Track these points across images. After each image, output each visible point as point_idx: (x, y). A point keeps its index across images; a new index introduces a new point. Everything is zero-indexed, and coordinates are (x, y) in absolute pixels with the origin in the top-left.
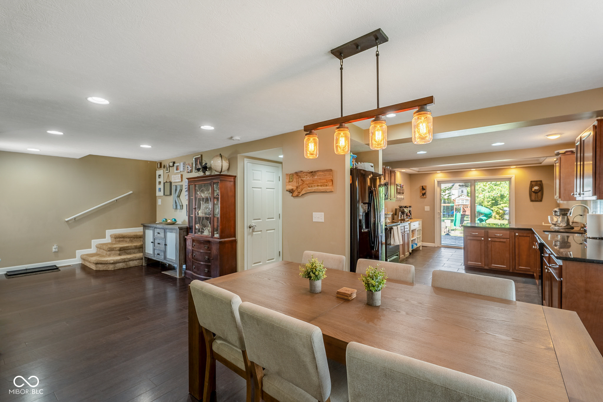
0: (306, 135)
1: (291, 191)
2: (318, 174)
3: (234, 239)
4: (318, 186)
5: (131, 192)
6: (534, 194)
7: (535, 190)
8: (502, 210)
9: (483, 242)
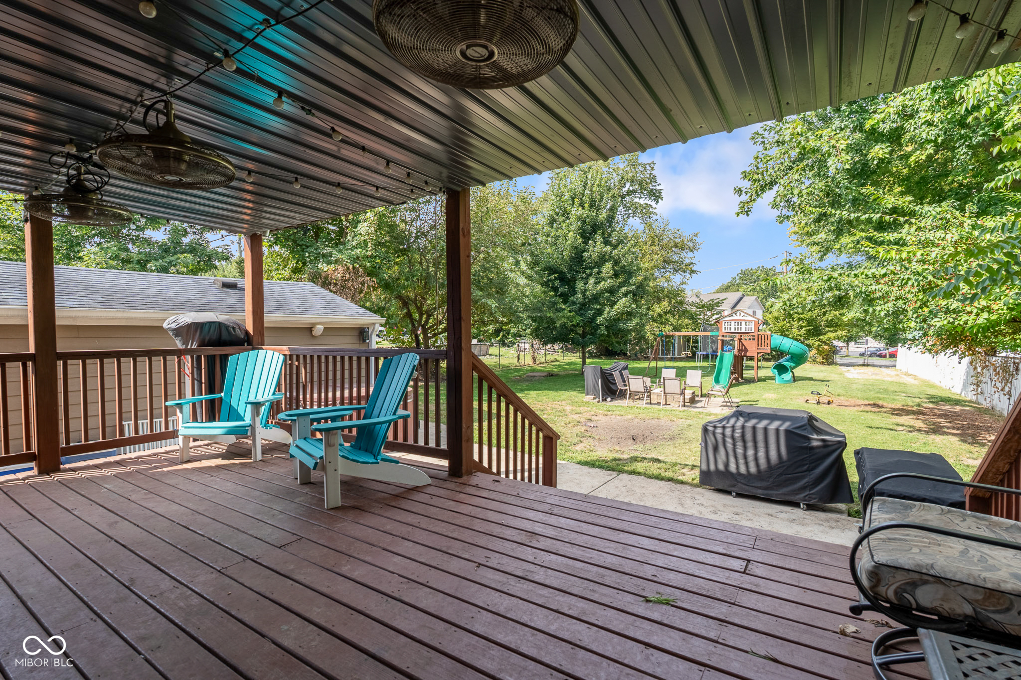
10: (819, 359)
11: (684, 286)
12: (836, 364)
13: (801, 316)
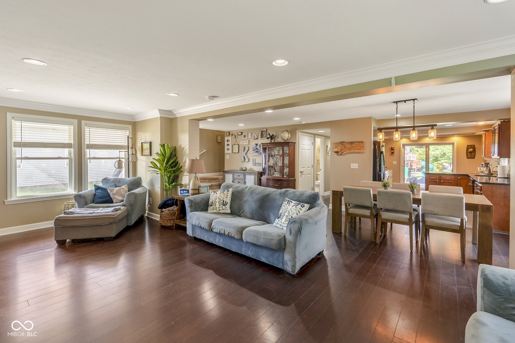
0: (379, 132)
1: (337, 152)
2: (355, 143)
3: (294, 178)
4: (355, 150)
5: (205, 151)
6: (469, 154)
7: (470, 151)
8: (441, 165)
9: (438, 182)
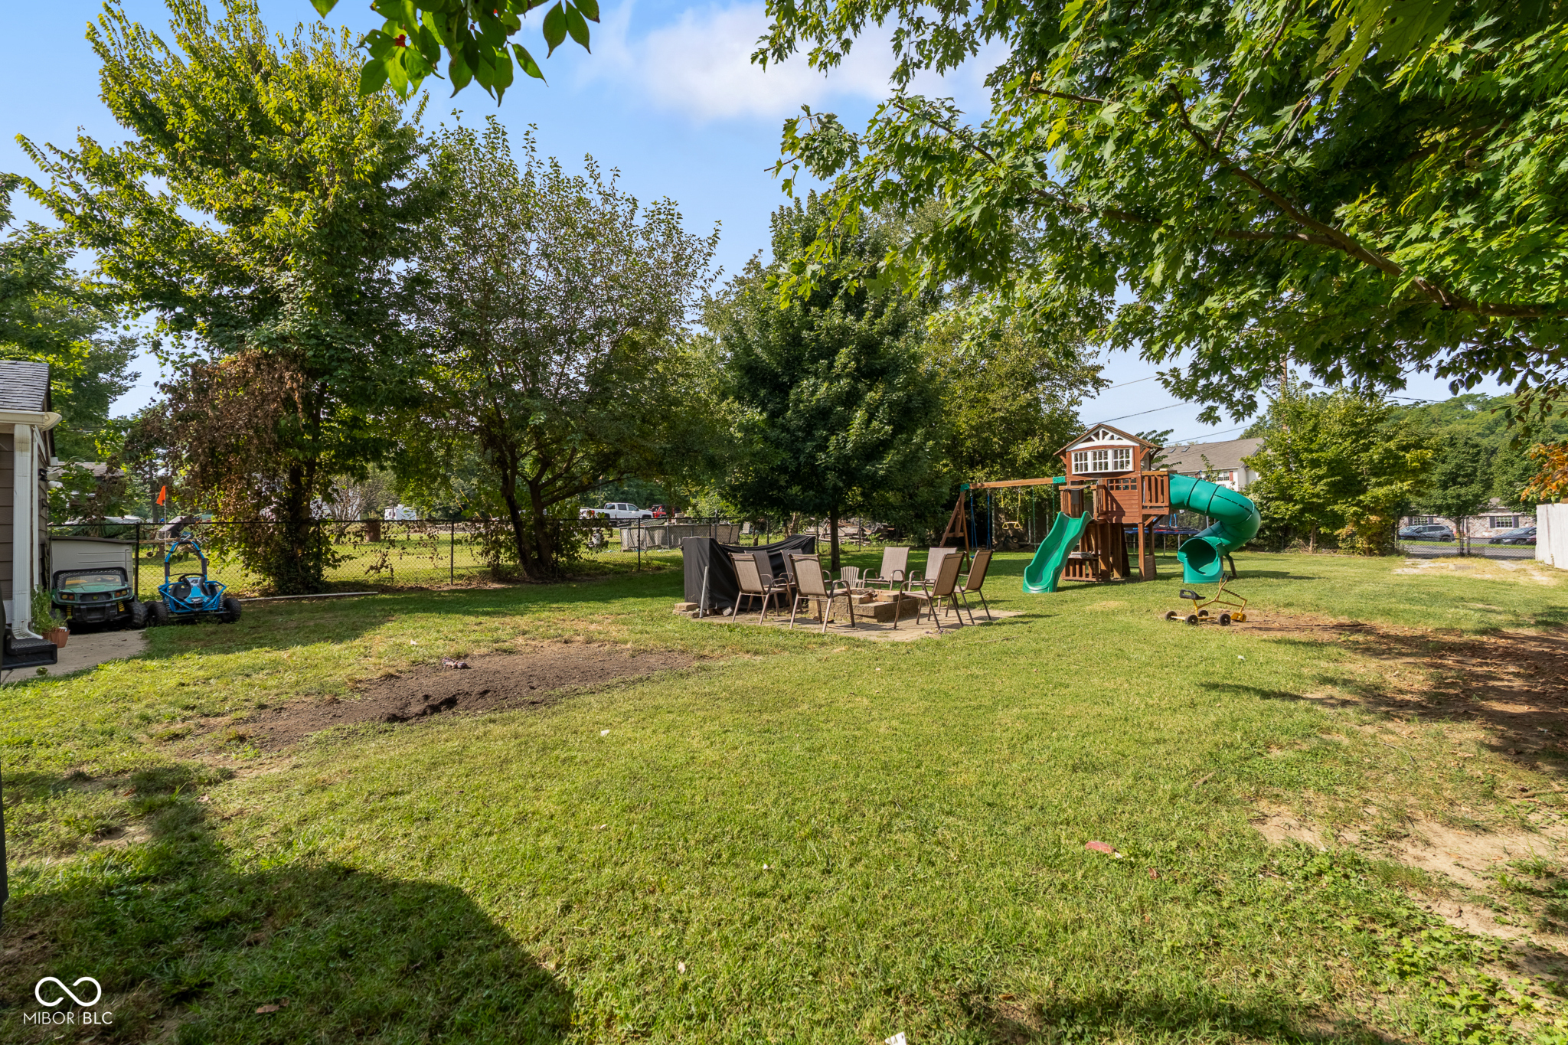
10: (1361, 543)
11: (1074, 408)
12: (1399, 553)
13: (1315, 455)
